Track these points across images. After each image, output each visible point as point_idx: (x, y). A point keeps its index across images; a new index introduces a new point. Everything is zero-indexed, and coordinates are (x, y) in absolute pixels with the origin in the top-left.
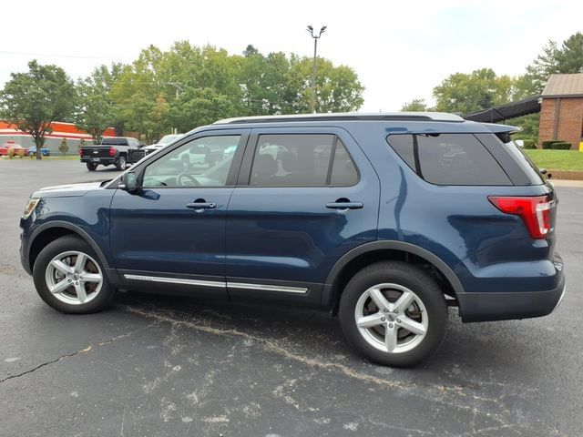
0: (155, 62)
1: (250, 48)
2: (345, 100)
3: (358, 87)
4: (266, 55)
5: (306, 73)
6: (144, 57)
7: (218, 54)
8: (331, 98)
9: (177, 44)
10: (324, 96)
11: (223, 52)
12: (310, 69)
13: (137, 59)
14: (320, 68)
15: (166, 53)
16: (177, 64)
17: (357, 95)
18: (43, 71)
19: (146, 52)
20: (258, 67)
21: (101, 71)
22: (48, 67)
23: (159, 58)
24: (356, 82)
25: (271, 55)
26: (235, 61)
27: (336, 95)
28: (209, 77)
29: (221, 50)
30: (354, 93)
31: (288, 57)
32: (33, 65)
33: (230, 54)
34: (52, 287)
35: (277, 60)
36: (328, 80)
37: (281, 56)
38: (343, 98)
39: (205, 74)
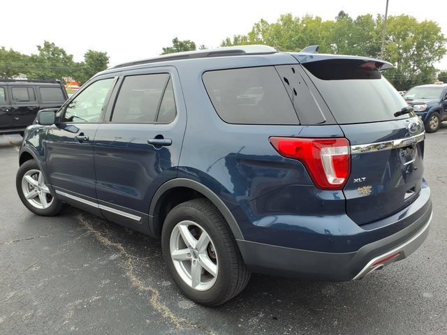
0: (264, 32)
1: (342, 14)
2: (427, 52)
3: (441, 39)
4: (354, 18)
5: (389, 29)
6: (255, 29)
7: (313, 21)
8: (413, 50)
9: (282, 16)
10: (407, 48)
11: (318, 19)
12: (394, 26)
13: (251, 31)
14: (405, 24)
15: (272, 25)
16: (279, 32)
17: (439, 47)
18: (181, 45)
19: (258, 26)
20: (346, 28)
21: (226, 43)
22: (185, 42)
23: (267, 29)
24: (440, 34)
25: (359, 18)
26: (328, 25)
27: (418, 48)
28: (303, 40)
29: (317, 18)
30: (437, 45)
31: (375, 18)
32: (175, 41)
33: (324, 20)
34: (26, 194)
35: (364, 21)
36: (411, 34)
37: (369, 17)
38: (425, 50)
39: (300, 38)
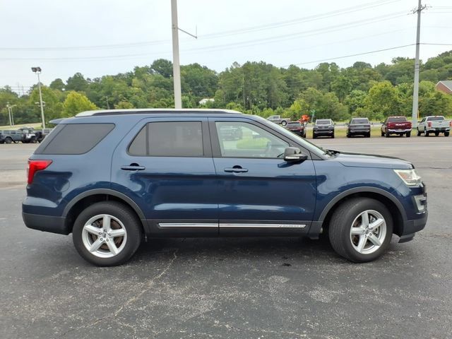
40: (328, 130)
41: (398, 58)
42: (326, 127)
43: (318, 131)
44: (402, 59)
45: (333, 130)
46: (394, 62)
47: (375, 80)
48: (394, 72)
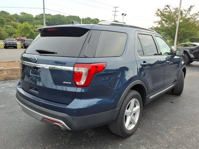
40: (14, 44)
41: (23, 13)
42: (13, 43)
43: (9, 44)
44: (25, 13)
45: (16, 44)
46: (21, 14)
47: (14, 21)
48: (22, 19)
